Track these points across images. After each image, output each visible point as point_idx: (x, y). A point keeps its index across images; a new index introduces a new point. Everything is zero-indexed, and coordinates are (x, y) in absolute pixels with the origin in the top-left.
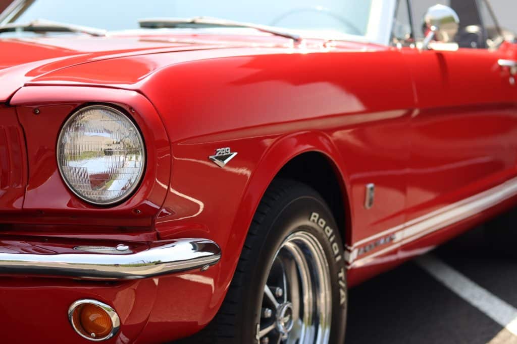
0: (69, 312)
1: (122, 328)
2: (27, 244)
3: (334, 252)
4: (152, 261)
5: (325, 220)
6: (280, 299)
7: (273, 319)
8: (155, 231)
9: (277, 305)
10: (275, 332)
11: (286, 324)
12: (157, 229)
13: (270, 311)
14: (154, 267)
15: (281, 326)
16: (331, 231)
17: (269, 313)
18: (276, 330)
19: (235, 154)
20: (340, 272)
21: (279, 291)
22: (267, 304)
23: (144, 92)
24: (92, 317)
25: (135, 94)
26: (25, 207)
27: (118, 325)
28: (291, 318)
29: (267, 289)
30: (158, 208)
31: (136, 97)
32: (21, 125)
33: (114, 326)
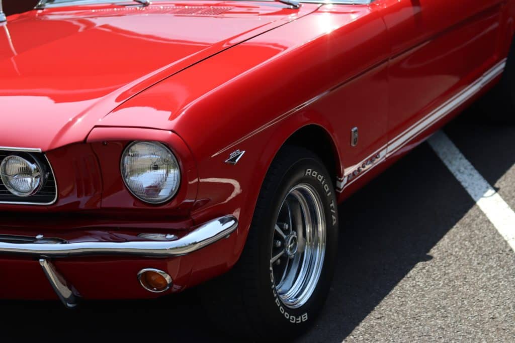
0: (138, 274)
1: (174, 282)
2: (106, 233)
3: (325, 191)
4: (191, 243)
5: (316, 171)
6: (287, 232)
7: (283, 246)
8: (191, 218)
9: (285, 237)
10: (284, 255)
11: (291, 249)
12: (193, 217)
13: (280, 242)
14: (193, 247)
15: (289, 251)
16: (322, 177)
17: (279, 243)
18: (286, 253)
19: (244, 152)
20: (332, 203)
21: (286, 226)
22: (278, 237)
23: (177, 132)
24: (153, 278)
25: (170, 132)
26: (102, 206)
27: (171, 280)
28: (295, 245)
29: (277, 228)
30: (193, 201)
31: (172, 136)
32: (95, 154)
33: (168, 282)
